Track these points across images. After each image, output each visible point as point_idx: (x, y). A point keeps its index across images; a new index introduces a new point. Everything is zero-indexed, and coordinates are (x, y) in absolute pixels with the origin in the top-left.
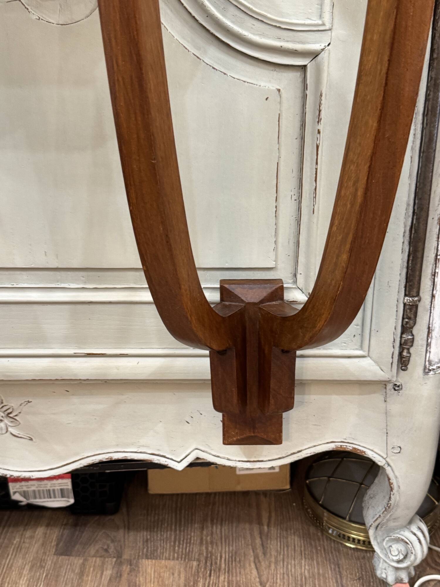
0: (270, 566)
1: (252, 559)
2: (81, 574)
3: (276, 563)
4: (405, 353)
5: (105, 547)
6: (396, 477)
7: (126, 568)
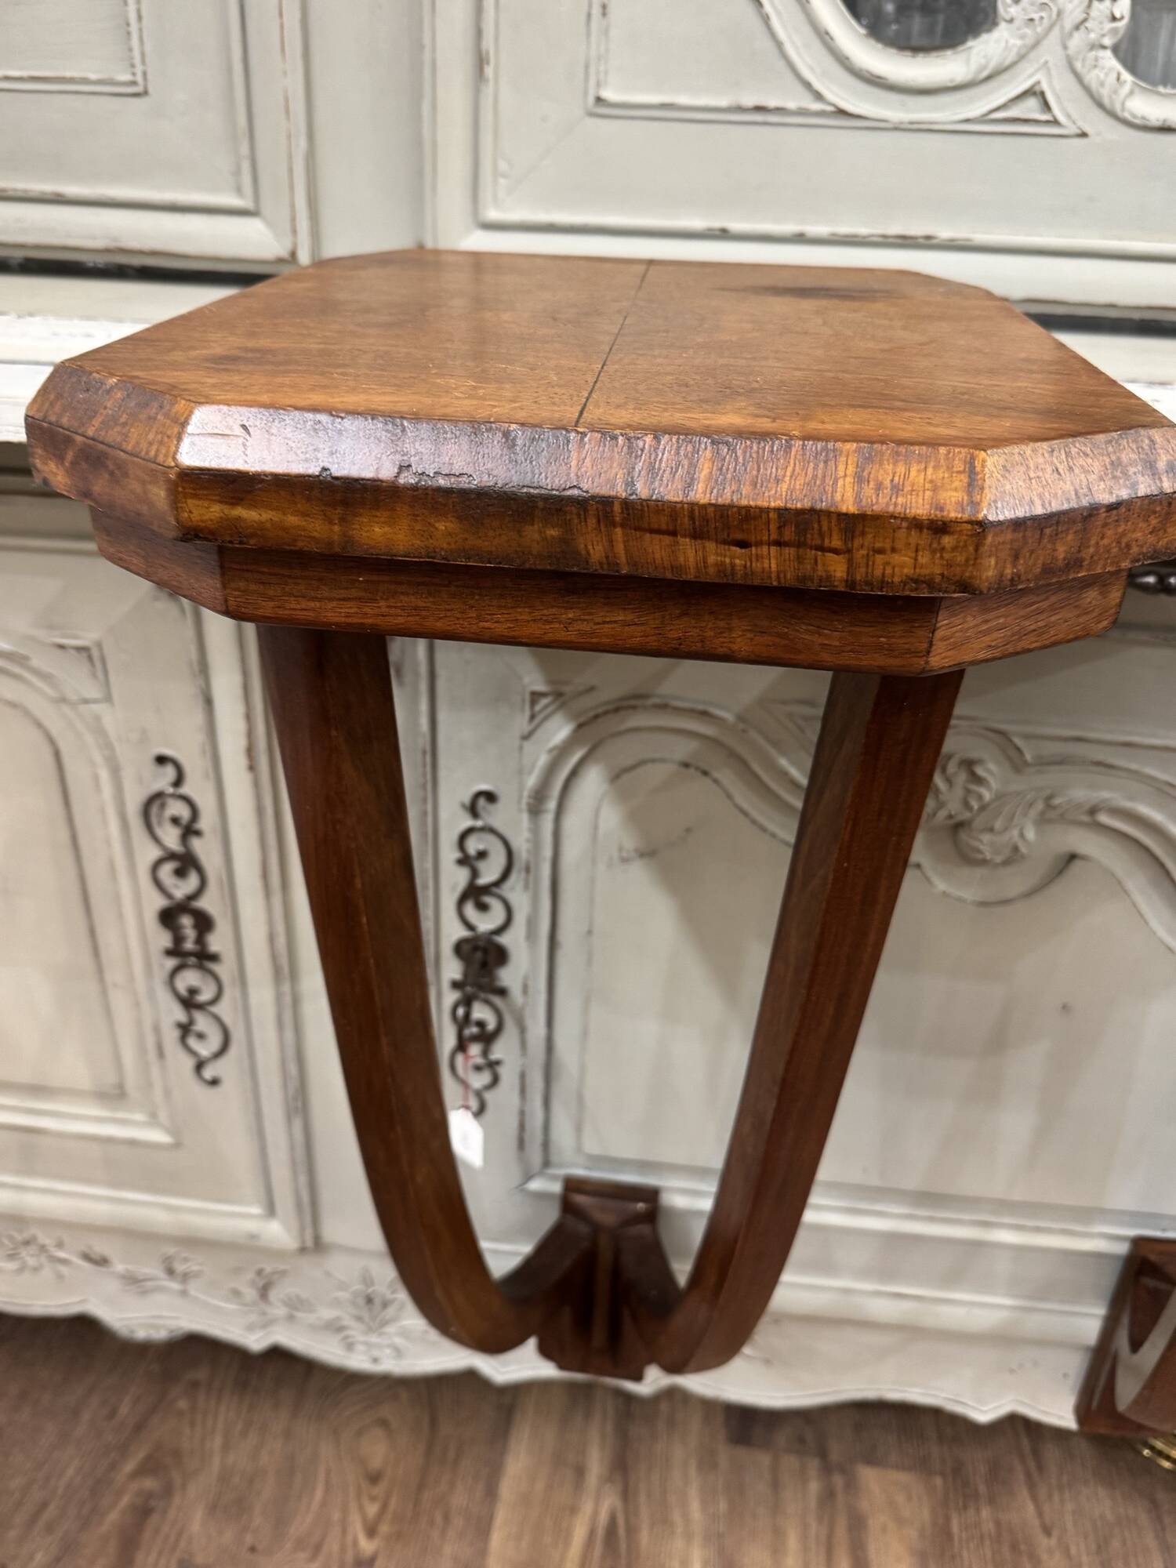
0: (1051, 1495)
1: (1021, 1477)
2: (775, 1484)
3: (1060, 1489)
7: (838, 1480)
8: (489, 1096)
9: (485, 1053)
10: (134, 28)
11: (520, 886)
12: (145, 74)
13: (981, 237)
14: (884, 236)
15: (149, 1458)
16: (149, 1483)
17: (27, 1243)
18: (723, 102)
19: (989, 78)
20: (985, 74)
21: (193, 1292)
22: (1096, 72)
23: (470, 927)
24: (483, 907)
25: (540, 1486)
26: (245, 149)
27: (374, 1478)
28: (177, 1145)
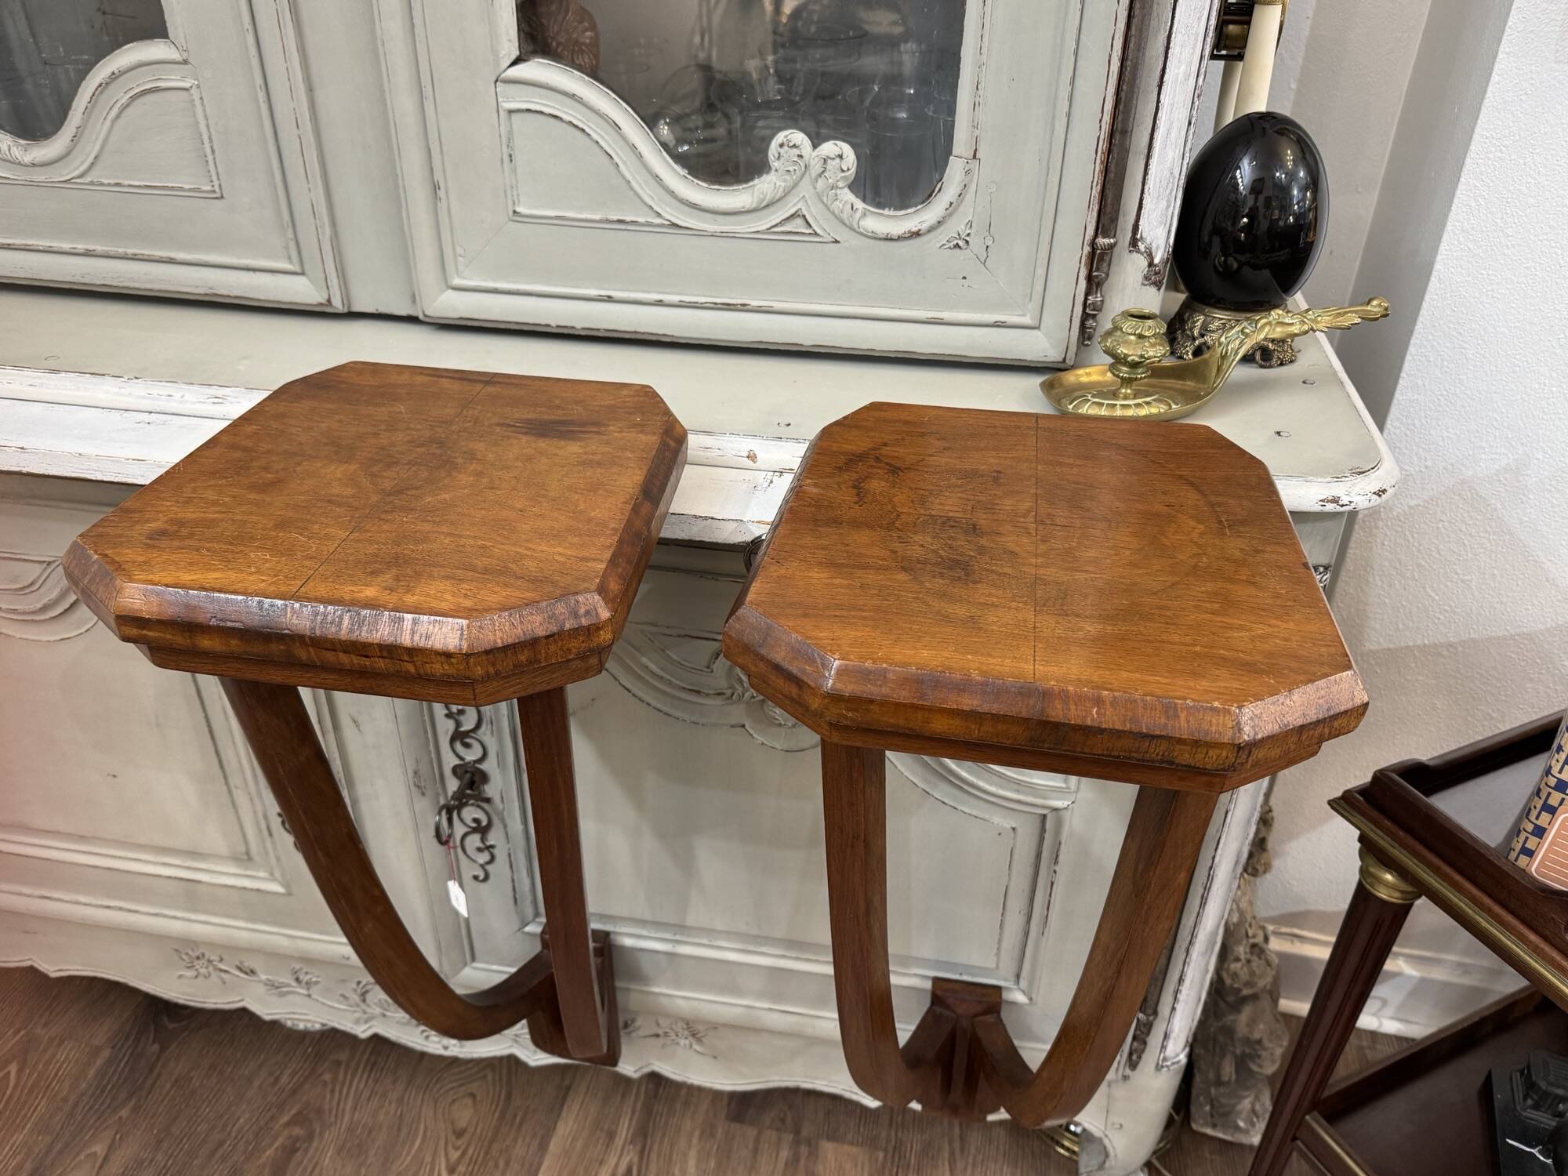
0: (965, 1169)
1: (946, 1155)
2: (756, 1151)
3: (974, 1165)
4: (1134, 1057)
5: (782, 1116)
6: (1114, 1147)
7: (804, 1150)
8: (489, 868)
9: (483, 840)
10: (210, 158)
11: (488, 733)
12: (220, 186)
13: (777, 305)
14: (716, 304)
15: (299, 1113)
16: (297, 1131)
17: (198, 958)
18: (597, 217)
19: (767, 206)
20: (764, 204)
21: (314, 996)
22: (837, 203)
23: (461, 758)
24: (467, 746)
25: (579, 1144)
26: (290, 235)
27: (459, 1134)
28: (289, 894)
